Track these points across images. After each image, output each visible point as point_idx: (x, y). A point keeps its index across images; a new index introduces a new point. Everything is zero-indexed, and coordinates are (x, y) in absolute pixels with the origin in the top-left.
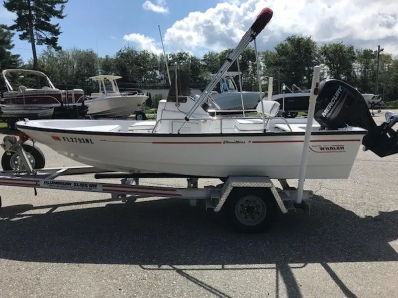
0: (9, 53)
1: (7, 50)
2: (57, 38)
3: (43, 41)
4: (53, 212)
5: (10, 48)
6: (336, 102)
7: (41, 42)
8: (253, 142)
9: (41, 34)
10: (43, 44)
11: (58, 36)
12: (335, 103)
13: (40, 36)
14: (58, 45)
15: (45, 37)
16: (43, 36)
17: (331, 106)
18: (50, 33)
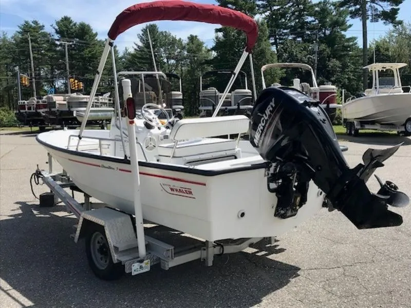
0: (343, 36)
1: (343, 33)
2: (398, 9)
3: (379, 16)
5: (345, 30)
6: (266, 123)
7: (376, 18)
8: (120, 170)
9: (377, 6)
10: (380, 19)
11: (400, 6)
12: (265, 125)
13: (376, 10)
14: (397, 19)
15: (382, 10)
16: (380, 9)
17: (261, 130)
18: (389, 3)
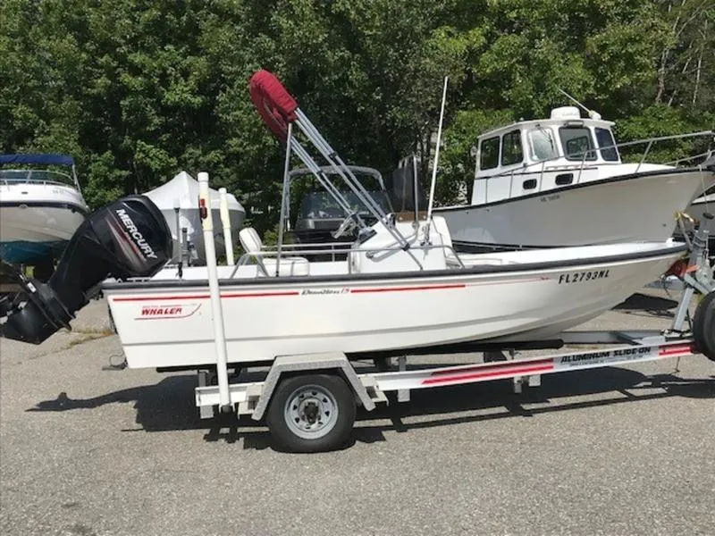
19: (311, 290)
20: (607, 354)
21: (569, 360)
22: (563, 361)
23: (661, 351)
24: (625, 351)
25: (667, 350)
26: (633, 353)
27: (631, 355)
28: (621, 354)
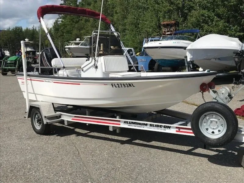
4: (192, 147)
19: (46, 81)
20: (146, 125)
21: (127, 123)
22: (124, 123)
23: (178, 130)
24: (156, 125)
25: (181, 130)
26: (160, 127)
27: (159, 128)
28: (153, 126)
